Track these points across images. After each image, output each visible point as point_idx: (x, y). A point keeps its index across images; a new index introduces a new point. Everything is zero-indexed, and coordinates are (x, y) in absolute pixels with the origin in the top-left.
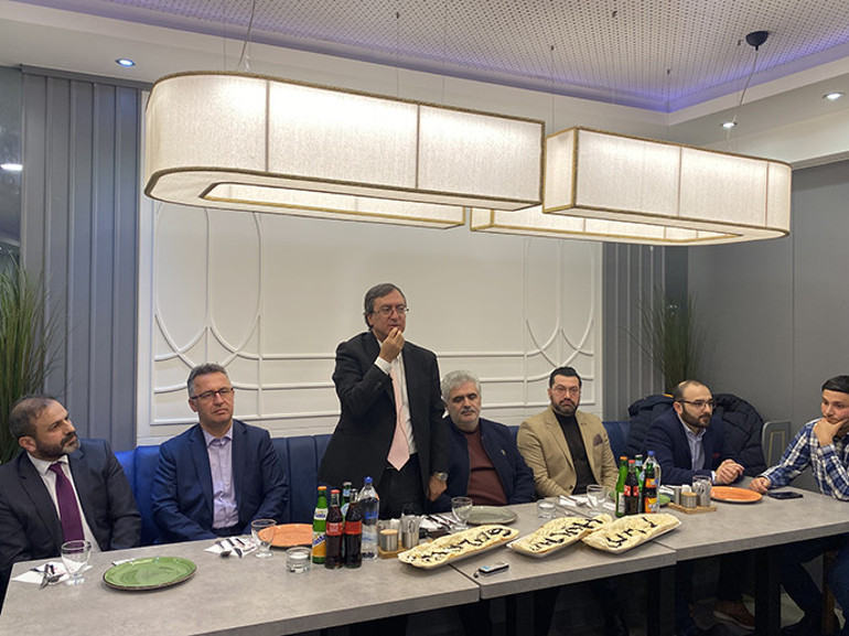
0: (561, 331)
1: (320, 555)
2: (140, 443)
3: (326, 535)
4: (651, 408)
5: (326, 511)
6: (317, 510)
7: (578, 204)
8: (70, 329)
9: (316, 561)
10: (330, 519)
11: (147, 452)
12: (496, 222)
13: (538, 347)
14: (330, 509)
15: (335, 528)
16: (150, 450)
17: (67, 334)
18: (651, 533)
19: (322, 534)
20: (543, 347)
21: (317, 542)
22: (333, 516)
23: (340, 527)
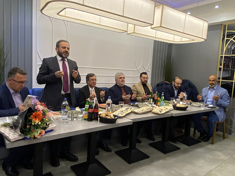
0: (142, 65)
1: (86, 118)
2: (33, 88)
3: (88, 112)
4: (162, 85)
5: (88, 106)
6: (86, 105)
7: (162, 26)
8: (12, 54)
9: (85, 119)
10: (89, 108)
11: (36, 90)
12: (135, 32)
13: (137, 69)
14: (90, 105)
15: (91, 110)
16: (37, 89)
17: (11, 55)
18: (167, 110)
19: (87, 112)
20: (138, 69)
21: (85, 114)
22: (90, 107)
23: (92, 110)
